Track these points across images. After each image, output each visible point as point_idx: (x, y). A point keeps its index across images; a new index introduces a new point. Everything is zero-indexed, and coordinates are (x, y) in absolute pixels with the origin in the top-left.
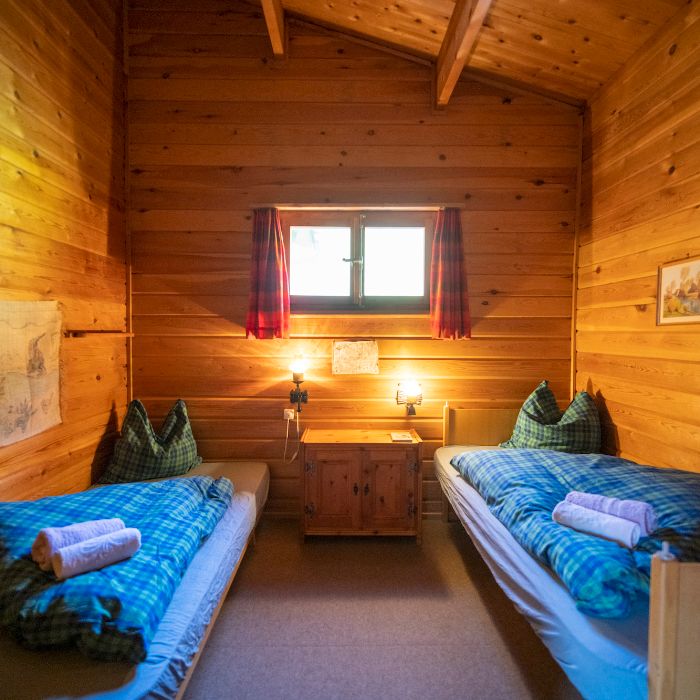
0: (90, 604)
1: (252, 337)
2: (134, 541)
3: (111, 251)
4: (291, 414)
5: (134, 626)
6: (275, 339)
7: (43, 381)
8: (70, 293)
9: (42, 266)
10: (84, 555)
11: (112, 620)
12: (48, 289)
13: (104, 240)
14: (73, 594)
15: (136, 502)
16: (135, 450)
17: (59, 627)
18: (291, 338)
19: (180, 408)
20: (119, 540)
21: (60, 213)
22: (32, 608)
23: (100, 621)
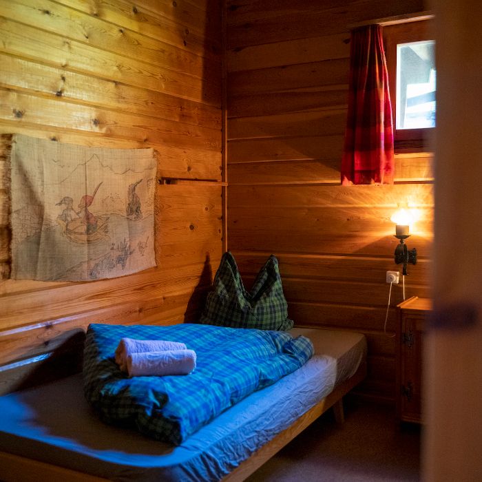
0: (147, 394)
1: (348, 183)
2: (190, 359)
3: (206, 96)
4: (395, 277)
5: (175, 415)
6: (374, 184)
7: (140, 224)
8: (165, 141)
9: (140, 115)
10: (149, 361)
11: (160, 408)
12: (145, 137)
13: (199, 85)
14: (136, 386)
15: (206, 339)
16: (223, 303)
17: (124, 406)
18: (396, 183)
19: (272, 264)
20: (177, 356)
21: (156, 63)
22: (109, 390)
23: (151, 407)
